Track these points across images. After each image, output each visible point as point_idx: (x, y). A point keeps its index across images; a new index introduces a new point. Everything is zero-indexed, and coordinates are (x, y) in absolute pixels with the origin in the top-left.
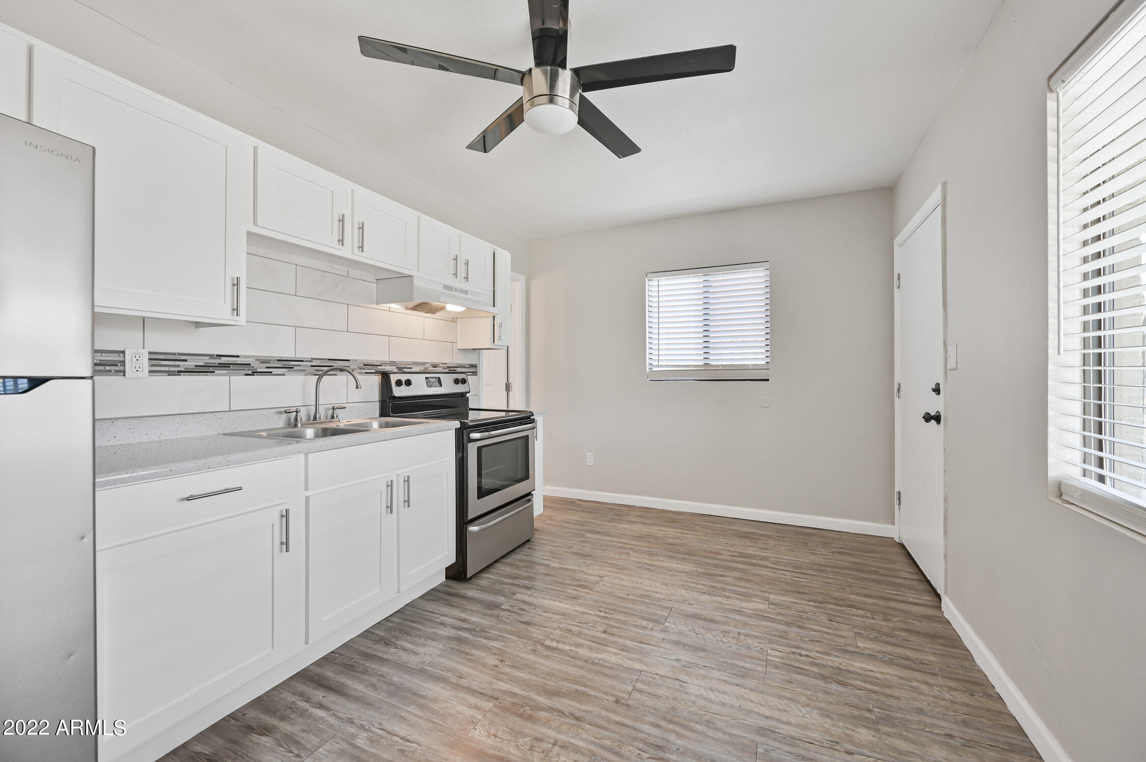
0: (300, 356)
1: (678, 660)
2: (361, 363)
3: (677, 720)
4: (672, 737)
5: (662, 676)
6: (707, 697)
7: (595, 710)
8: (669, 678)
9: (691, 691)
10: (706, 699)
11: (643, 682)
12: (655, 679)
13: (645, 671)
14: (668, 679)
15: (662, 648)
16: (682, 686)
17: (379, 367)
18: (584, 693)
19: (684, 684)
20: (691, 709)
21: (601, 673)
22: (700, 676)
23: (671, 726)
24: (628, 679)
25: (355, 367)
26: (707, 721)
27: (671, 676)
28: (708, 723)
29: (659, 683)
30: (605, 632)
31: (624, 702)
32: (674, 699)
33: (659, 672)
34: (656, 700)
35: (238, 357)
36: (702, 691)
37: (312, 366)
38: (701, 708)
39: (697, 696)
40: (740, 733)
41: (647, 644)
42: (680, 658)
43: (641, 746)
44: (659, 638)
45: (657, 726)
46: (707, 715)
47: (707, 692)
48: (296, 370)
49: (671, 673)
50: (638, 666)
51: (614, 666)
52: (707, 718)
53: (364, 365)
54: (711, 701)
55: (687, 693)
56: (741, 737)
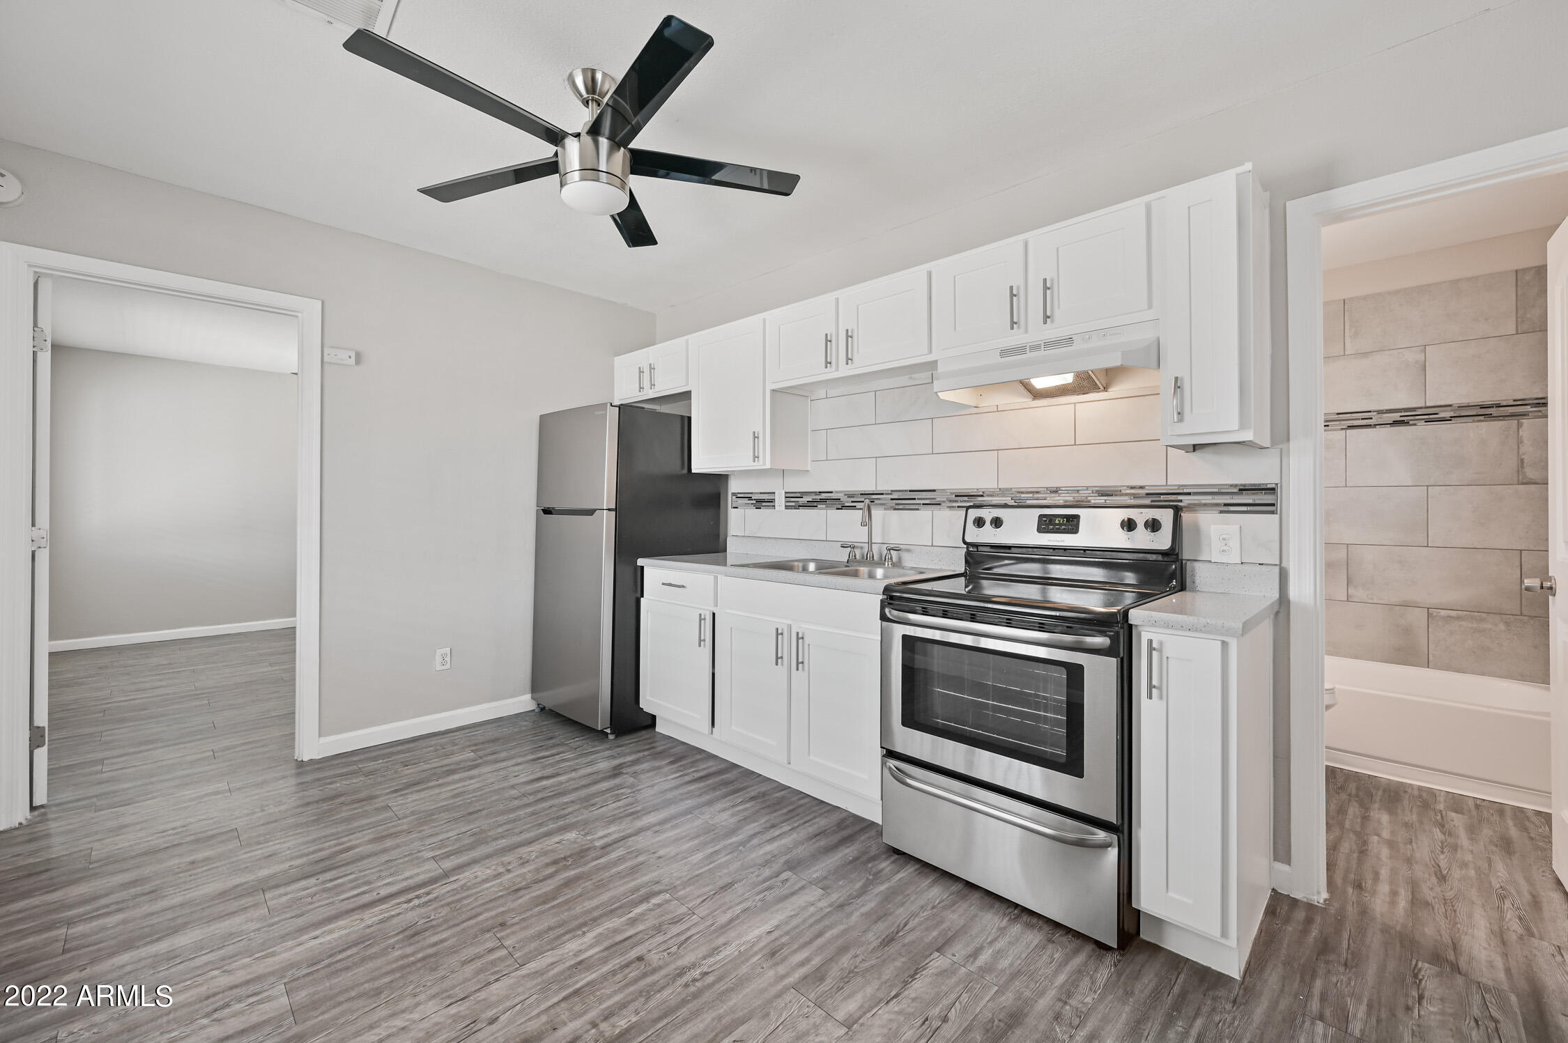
0: (880, 488)
1: (492, 1021)
2: (951, 493)
3: (419, 965)
4: (409, 950)
5: (489, 984)
6: (404, 1015)
7: (511, 905)
8: (479, 990)
9: (431, 1003)
10: (403, 1011)
11: (502, 959)
12: (492, 974)
13: (517, 969)
14: (479, 986)
15: (538, 1015)
16: (449, 997)
17: (980, 499)
18: (544, 903)
19: (449, 1002)
20: (411, 987)
21: (559, 926)
22: (438, 1031)
23: (420, 955)
24: (523, 947)
25: (943, 500)
26: (381, 993)
27: (478, 994)
28: (378, 992)
29: (482, 975)
30: (640, 959)
31: (496, 930)
32: (444, 977)
33: (497, 985)
34: (464, 959)
35: (832, 492)
36: (415, 1016)
37: (892, 499)
38: (402, 998)
39: (417, 1005)
40: (327, 1016)
41: (565, 999)
42: (494, 1027)
43: (434, 923)
44: (565, 1024)
45: (435, 944)
46: (385, 998)
47: (408, 1020)
48: (877, 504)
49: (483, 997)
50: (532, 966)
51: (559, 942)
52: (383, 996)
53: (956, 496)
54: (393, 1015)
55: (434, 997)
56: (323, 1013)
